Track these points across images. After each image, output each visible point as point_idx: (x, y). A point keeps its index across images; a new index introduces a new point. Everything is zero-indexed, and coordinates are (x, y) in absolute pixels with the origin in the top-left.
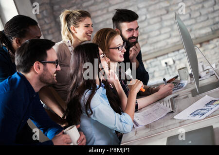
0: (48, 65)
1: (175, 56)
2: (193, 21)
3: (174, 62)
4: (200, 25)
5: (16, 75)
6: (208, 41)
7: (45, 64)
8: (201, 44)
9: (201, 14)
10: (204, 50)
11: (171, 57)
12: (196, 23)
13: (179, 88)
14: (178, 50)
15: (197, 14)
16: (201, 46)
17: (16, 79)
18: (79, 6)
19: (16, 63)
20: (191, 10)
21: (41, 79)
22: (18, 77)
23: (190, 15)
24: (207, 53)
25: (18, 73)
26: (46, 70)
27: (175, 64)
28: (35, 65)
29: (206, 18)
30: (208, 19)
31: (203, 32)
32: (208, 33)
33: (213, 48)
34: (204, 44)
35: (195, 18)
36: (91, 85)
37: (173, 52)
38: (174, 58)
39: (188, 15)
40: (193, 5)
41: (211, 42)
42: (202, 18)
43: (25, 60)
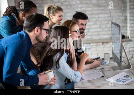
1: (87, 46)
2: (100, 30)
3: (86, 49)
4: (104, 33)
6: (107, 43)
8: (103, 43)
9: (106, 27)
10: (104, 47)
12: (103, 31)
13: (103, 64)
14: (90, 44)
15: (104, 26)
16: (103, 44)
17: (23, 35)
18: (40, 5)
20: (101, 23)
21: (37, 38)
23: (100, 26)
24: (105, 49)
25: (24, 31)
29: (108, 29)
30: (109, 30)
31: (105, 37)
32: (108, 38)
33: (109, 47)
34: (104, 44)
35: (103, 28)
37: (87, 44)
38: (86, 47)
39: (99, 26)
40: (103, 21)
41: (109, 43)
42: (106, 29)
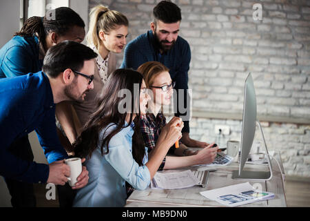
0: (80, 78)
1: (234, 126)
2: (271, 93)
3: (230, 132)
4: (278, 101)
5: (39, 74)
6: (280, 123)
7: (77, 74)
8: (270, 123)
9: (284, 88)
10: (271, 133)
11: (230, 125)
12: (275, 96)
15: (280, 86)
16: (269, 126)
17: (38, 78)
19: (45, 62)
20: (274, 78)
21: (67, 91)
22: (41, 78)
23: (271, 84)
24: (273, 136)
25: (42, 73)
26: (75, 82)
27: (231, 136)
28: (66, 72)
29: (289, 95)
30: (290, 97)
31: (279, 110)
32: (285, 114)
33: (283, 134)
34: (274, 125)
35: (276, 90)
36: (118, 120)
37: (234, 120)
38: (232, 128)
39: (268, 83)
40: (279, 73)
41: (283, 125)
42: (284, 93)
43: (56, 63)
